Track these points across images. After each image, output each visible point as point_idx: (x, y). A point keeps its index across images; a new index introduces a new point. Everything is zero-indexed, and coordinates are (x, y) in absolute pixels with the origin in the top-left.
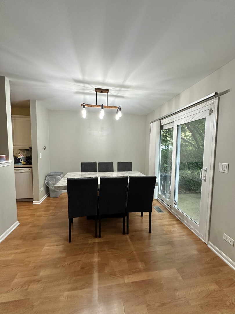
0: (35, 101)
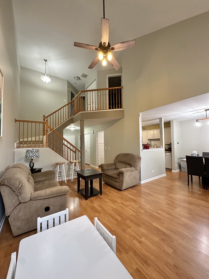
0: (173, 121)
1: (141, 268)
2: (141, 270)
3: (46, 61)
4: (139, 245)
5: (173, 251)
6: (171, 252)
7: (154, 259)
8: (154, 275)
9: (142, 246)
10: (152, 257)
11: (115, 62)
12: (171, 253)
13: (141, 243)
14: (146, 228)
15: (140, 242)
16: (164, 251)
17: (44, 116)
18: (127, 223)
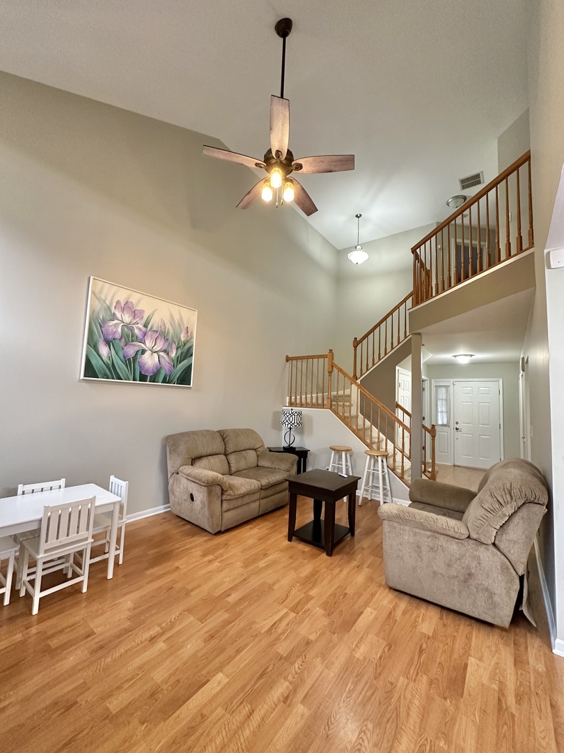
1: (94, 638)
2: (89, 639)
3: (359, 217)
4: (144, 637)
5: (114, 712)
6: (111, 707)
7: (103, 663)
8: (72, 658)
9: (142, 643)
10: (109, 660)
11: (322, 162)
12: (108, 705)
13: (150, 641)
14: (200, 655)
15: (153, 640)
16: (119, 688)
17: (356, 339)
18: (214, 614)
